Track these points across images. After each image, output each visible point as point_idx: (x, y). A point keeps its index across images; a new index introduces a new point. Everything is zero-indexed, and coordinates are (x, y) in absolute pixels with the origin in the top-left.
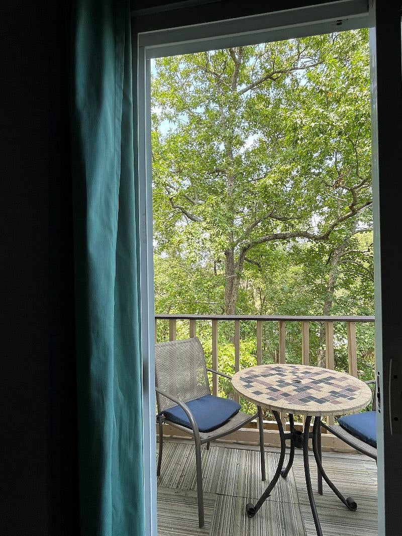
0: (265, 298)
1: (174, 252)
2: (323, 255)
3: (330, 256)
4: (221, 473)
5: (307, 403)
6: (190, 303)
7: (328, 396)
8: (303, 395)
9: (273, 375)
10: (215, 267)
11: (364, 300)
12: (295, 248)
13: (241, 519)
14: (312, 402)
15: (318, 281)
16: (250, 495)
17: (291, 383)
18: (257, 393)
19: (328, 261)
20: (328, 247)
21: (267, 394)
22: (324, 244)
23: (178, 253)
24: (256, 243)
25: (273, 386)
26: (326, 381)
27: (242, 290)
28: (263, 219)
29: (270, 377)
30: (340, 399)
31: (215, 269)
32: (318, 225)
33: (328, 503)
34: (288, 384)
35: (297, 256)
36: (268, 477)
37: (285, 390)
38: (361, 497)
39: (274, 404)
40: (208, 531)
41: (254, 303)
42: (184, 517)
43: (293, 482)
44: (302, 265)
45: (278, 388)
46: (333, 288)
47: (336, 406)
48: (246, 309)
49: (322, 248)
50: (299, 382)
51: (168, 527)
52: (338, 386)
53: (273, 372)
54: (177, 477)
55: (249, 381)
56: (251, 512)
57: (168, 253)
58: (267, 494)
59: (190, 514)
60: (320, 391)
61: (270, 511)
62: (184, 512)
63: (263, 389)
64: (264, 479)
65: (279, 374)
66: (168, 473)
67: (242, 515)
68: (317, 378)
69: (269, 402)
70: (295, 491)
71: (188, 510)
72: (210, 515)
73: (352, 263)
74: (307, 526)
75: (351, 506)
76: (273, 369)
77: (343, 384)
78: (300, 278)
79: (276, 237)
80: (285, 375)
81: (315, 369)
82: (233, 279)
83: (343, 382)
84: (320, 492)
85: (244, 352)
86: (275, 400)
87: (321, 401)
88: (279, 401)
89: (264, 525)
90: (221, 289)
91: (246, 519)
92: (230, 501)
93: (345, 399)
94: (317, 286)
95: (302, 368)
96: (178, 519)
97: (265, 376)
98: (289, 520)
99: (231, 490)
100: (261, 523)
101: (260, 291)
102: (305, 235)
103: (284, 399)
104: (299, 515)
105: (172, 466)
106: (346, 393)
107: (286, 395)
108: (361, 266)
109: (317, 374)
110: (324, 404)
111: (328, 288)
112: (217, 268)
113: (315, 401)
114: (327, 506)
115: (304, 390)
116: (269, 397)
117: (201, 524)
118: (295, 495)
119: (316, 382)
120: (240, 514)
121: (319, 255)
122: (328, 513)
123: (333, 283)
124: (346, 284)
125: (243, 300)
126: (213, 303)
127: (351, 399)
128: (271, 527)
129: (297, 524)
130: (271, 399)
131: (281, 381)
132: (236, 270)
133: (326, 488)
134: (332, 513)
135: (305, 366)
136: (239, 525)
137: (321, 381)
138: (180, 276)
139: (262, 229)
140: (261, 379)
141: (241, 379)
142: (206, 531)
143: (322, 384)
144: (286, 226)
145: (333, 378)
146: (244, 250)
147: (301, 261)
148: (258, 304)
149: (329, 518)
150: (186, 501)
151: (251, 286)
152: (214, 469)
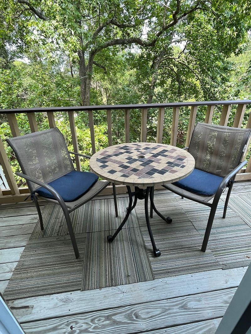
0: (109, 95)
1: (35, 58)
2: (149, 60)
3: (153, 61)
4: (89, 219)
5: (152, 176)
6: (54, 101)
7: (166, 167)
8: (148, 169)
9: (122, 153)
10: (72, 72)
11: (171, 95)
12: (130, 54)
13: (104, 246)
14: (156, 175)
15: (145, 82)
16: (109, 228)
17: (137, 158)
18: (112, 172)
19: (152, 66)
20: (153, 55)
21: (120, 171)
22: (151, 52)
23: (39, 59)
24: (102, 47)
25: (124, 164)
26: (162, 153)
27: (94, 89)
28: (106, 24)
29: (121, 156)
30: (175, 168)
31: (72, 73)
32: (148, 33)
33: (156, 222)
34: (135, 160)
35: (132, 61)
36: (120, 215)
37: (133, 166)
38: (173, 214)
39: (128, 180)
40: (83, 260)
41: (102, 99)
42: (65, 254)
43: (135, 214)
44: (135, 70)
45: (128, 165)
46: (154, 85)
47: (174, 174)
48: (97, 104)
49: (149, 55)
50: (143, 157)
51: (54, 265)
52: (171, 157)
53: (123, 151)
54: (57, 228)
55: (104, 161)
56: (111, 240)
57: (29, 58)
58: (120, 228)
59: (69, 251)
60: (160, 163)
61: (123, 235)
62: (64, 251)
63: (116, 167)
64: (117, 216)
65: (127, 152)
66: (50, 226)
67: (105, 242)
68: (155, 152)
69: (122, 179)
70: (136, 220)
71: (67, 248)
72: (84, 248)
73: (167, 68)
74: (145, 239)
75: (169, 221)
76: (122, 148)
77: (174, 155)
78: (133, 79)
79: (117, 42)
80: (132, 153)
81: (152, 145)
82: (85, 79)
83: (174, 153)
84: (151, 216)
85: (98, 133)
86: (127, 177)
87: (162, 172)
88: (131, 177)
89: (119, 245)
90: (78, 88)
91: (107, 245)
92: (95, 235)
93: (179, 168)
94: (145, 85)
95: (143, 145)
96: (60, 257)
97: (116, 155)
98: (134, 239)
99: (96, 228)
100: (118, 244)
101: (106, 90)
102: (138, 41)
103: (135, 174)
104: (140, 234)
105: (53, 221)
106: (178, 162)
107: (135, 170)
108: (173, 70)
109: (154, 148)
110: (165, 175)
111: (151, 86)
112: (73, 73)
113: (158, 173)
114: (156, 224)
115: (148, 164)
116: (122, 174)
117: (77, 256)
118: (137, 221)
119: (155, 156)
120: (103, 242)
121: (146, 62)
122: (156, 228)
123: (155, 82)
124: (162, 84)
125: (95, 97)
126: (73, 100)
127: (183, 167)
128: (124, 245)
129: (139, 239)
130: (124, 176)
131: (129, 158)
132: (88, 72)
133: (154, 214)
134: (158, 228)
135: (145, 143)
136: (103, 249)
137: (158, 154)
138: (43, 77)
139: (105, 36)
140: (114, 158)
141: (98, 160)
142: (81, 260)
143: (159, 157)
144: (123, 35)
145: (167, 151)
146: (92, 54)
147: (134, 66)
148: (105, 99)
149: (157, 231)
150: (65, 243)
151: (99, 87)
152: (83, 217)
